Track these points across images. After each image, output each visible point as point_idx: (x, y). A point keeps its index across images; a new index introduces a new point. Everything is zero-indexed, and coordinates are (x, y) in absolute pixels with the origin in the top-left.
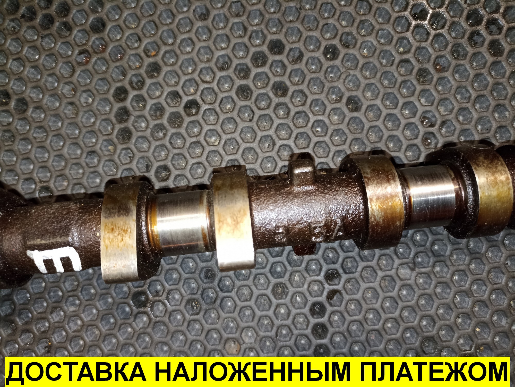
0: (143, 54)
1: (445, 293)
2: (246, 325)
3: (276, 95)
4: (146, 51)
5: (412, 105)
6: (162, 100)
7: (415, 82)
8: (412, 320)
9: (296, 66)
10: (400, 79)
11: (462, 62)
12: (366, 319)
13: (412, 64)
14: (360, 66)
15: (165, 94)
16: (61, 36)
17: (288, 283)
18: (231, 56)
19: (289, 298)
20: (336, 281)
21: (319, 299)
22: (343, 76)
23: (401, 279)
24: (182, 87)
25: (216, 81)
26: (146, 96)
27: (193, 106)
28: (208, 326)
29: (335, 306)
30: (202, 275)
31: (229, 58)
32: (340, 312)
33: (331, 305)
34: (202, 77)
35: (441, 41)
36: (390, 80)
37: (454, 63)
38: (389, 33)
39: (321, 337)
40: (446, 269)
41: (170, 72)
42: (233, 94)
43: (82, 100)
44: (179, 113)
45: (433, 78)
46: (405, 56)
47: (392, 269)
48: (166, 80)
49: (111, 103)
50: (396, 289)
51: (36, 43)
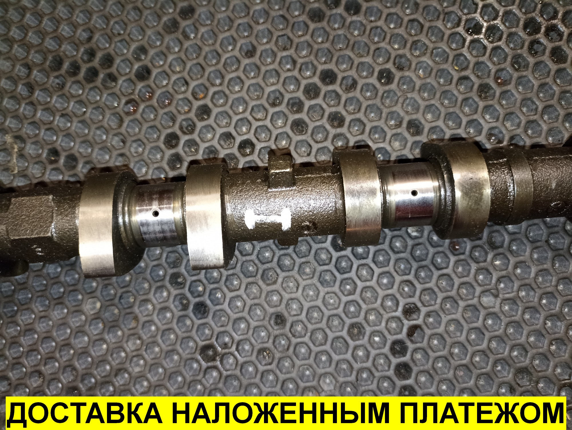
0: (191, 98)
1: (534, 319)
2: (323, 371)
3: (333, 126)
4: (194, 95)
5: (476, 122)
6: (215, 143)
7: (477, 99)
8: (501, 351)
9: (351, 95)
10: (460, 98)
11: (524, 73)
12: (451, 354)
13: (472, 81)
14: (417, 88)
15: (217, 136)
16: (107, 88)
17: (363, 322)
18: (282, 90)
19: (366, 338)
20: (415, 316)
21: (399, 337)
22: (401, 100)
23: (485, 308)
24: (235, 128)
25: (269, 117)
26: (198, 140)
27: (247, 146)
28: (283, 375)
29: (416, 343)
30: (272, 322)
31: (281, 94)
32: (423, 349)
33: (412, 342)
34: (254, 115)
35: (500, 54)
36: (450, 99)
37: (516, 75)
38: (445, 51)
39: (405, 378)
40: (532, 293)
41: (221, 113)
42: (288, 129)
43: (133, 150)
44: (233, 154)
45: (495, 93)
46: (464, 73)
47: (474, 297)
48: (218, 121)
49: (162, 151)
50: (481, 318)
51: (82, 97)
